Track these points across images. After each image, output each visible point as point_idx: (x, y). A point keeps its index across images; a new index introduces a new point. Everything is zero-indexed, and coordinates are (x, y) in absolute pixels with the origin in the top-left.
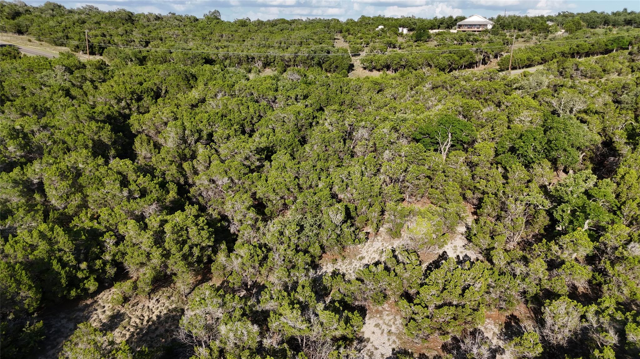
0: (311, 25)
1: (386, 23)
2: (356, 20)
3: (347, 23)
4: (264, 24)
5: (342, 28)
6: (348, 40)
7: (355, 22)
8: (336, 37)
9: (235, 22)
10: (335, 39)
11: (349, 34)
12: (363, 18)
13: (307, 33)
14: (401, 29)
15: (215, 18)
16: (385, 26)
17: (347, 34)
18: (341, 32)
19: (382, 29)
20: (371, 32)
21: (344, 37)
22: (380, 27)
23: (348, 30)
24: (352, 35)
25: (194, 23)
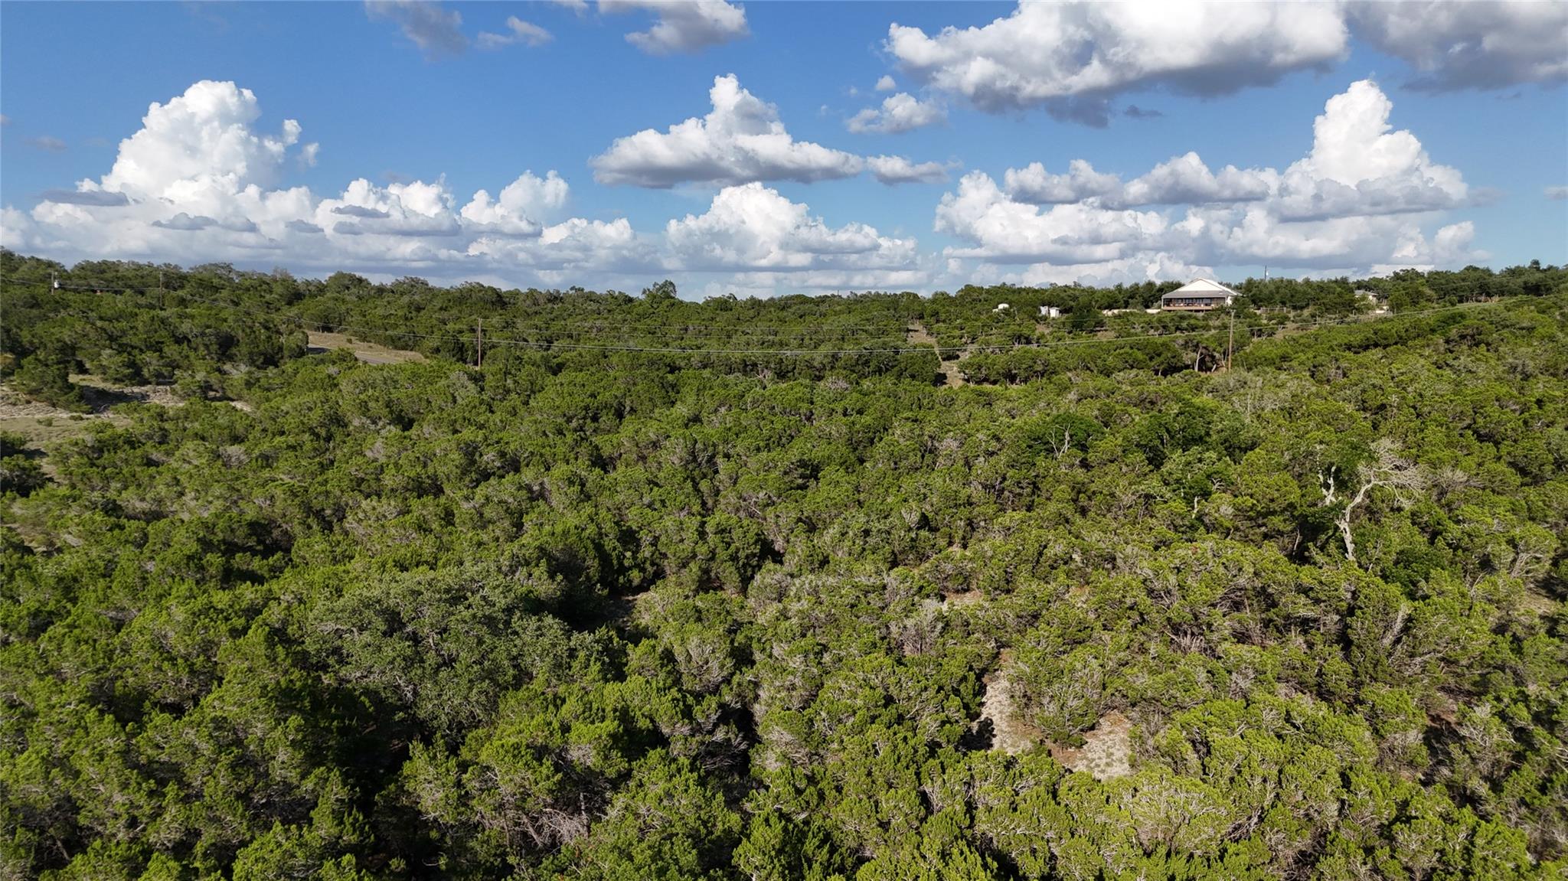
0: (858, 306)
1: (1015, 297)
2: (953, 294)
3: (934, 301)
4: (764, 306)
5: (924, 309)
6: (934, 331)
7: (949, 297)
8: (911, 327)
9: (707, 303)
10: (908, 331)
11: (938, 321)
12: (969, 289)
13: (852, 320)
14: (1044, 310)
15: (664, 296)
16: (1010, 303)
17: (932, 320)
18: (921, 317)
19: (1005, 309)
20: (983, 317)
21: (927, 326)
22: (1001, 306)
23: (936, 314)
24: (944, 321)
25: (625, 307)
